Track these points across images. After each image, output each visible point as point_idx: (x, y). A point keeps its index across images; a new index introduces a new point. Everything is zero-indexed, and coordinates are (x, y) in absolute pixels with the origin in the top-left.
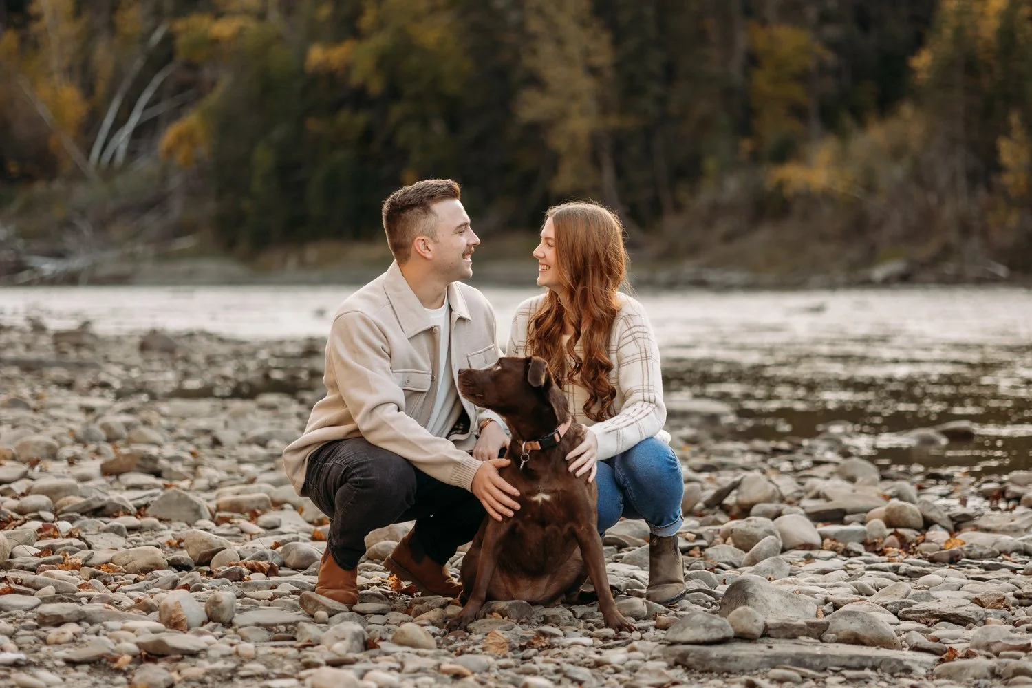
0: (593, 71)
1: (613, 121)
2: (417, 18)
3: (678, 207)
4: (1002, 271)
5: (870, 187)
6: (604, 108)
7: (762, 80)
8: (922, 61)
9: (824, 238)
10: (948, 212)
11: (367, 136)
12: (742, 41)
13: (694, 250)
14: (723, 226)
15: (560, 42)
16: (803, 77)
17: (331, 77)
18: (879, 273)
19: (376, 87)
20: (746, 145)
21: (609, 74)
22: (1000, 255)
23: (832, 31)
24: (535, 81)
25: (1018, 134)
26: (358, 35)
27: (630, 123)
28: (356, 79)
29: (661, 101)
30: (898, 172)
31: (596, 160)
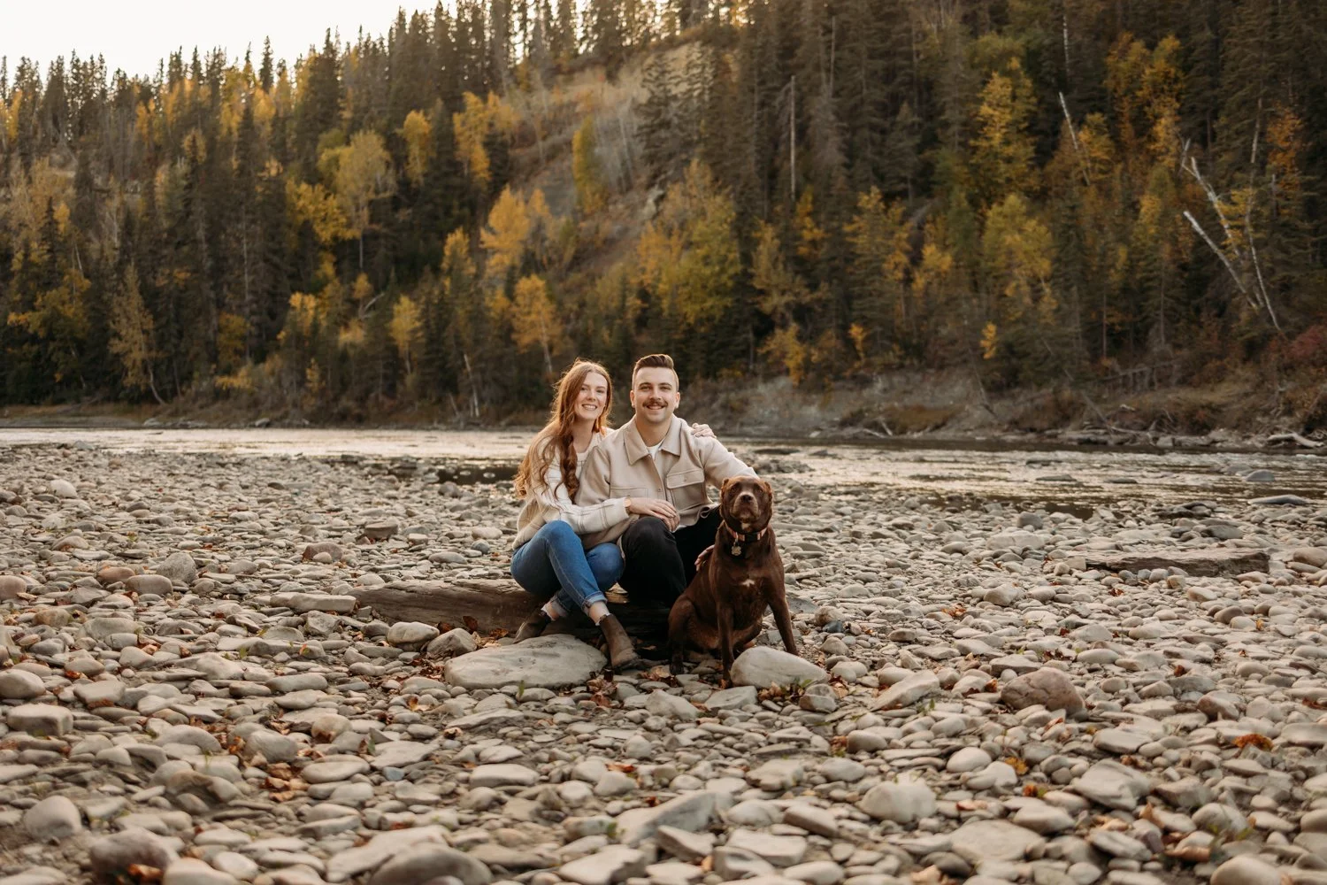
0: (145, 332)
1: (153, 354)
2: (63, 303)
3: (183, 393)
4: (307, 422)
5: (260, 388)
6: (150, 349)
7: (222, 338)
8: (281, 336)
9: (240, 408)
10: (289, 398)
11: (38, 356)
12: (214, 322)
13: (185, 412)
14: (200, 402)
15: (129, 319)
16: (243, 338)
17: (20, 328)
18: (257, 423)
19: (42, 334)
20: (214, 366)
21: (152, 333)
22: (306, 417)
23: (255, 319)
24: (117, 335)
25: (315, 367)
26: (34, 309)
27: (161, 355)
28: (31, 331)
29: (176, 346)
30: (272, 381)
31: (146, 371)
